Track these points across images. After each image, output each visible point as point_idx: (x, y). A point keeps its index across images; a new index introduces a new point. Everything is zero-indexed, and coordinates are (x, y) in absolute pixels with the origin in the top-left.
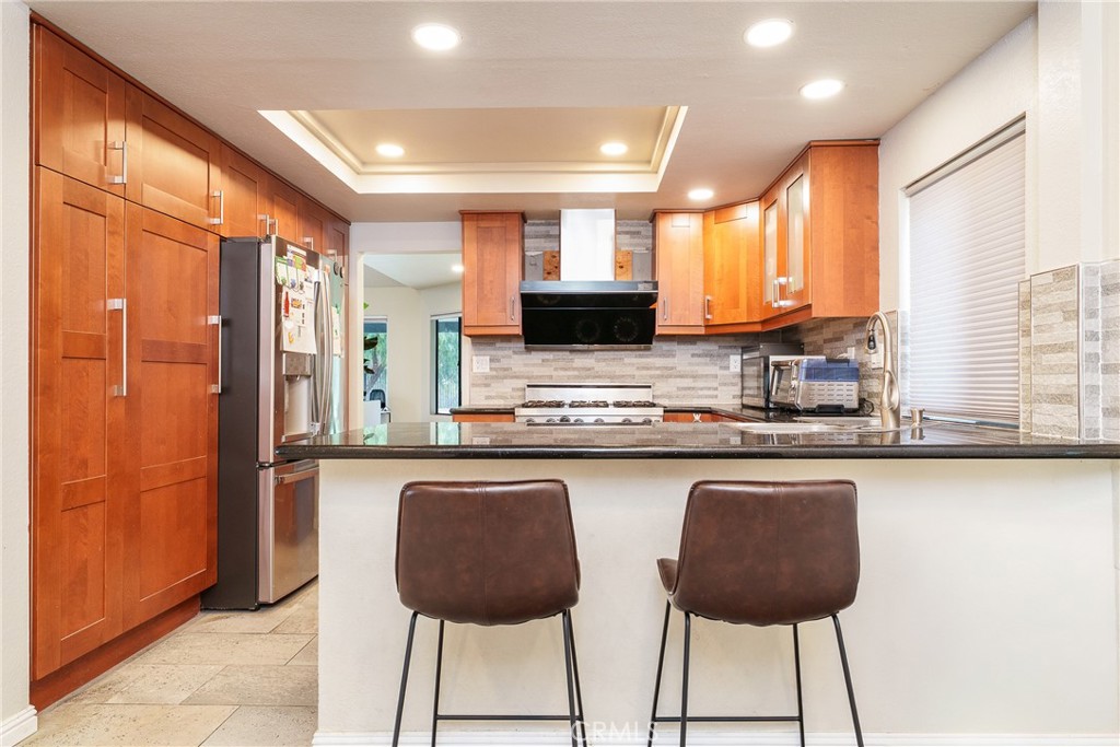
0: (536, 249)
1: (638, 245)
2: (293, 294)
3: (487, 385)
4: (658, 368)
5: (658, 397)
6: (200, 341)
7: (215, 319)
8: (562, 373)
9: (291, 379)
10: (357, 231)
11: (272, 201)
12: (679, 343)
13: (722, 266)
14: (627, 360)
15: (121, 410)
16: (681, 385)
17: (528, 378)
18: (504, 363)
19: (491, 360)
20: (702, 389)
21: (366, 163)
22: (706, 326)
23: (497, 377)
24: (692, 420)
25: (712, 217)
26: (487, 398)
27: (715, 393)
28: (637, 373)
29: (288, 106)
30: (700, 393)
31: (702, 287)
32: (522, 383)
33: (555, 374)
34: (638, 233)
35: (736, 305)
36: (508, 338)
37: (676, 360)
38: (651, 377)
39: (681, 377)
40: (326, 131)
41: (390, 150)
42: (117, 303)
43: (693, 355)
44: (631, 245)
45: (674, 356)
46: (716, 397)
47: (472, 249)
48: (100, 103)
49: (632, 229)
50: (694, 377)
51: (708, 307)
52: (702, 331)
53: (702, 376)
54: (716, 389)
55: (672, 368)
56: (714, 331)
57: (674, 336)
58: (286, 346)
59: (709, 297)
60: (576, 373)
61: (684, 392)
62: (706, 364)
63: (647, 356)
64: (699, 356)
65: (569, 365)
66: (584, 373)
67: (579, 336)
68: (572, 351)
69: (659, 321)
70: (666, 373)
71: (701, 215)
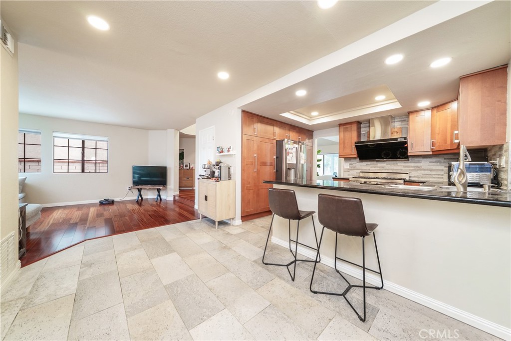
0: (365, 131)
1: (405, 124)
2: (289, 151)
3: (349, 172)
4: (412, 167)
5: (412, 177)
6: (272, 161)
7: (275, 157)
8: (373, 168)
9: (289, 169)
10: (315, 133)
11: (290, 130)
12: (423, 158)
13: (439, 128)
14: (398, 164)
15: (256, 174)
16: (424, 173)
17: (361, 169)
18: (354, 165)
19: (350, 165)
20: (435, 175)
21: (311, 118)
22: (433, 151)
23: (351, 169)
24: (419, 185)
25: (435, 110)
26: (349, 175)
27: (442, 176)
28: (403, 169)
29: (288, 111)
30: (434, 176)
31: (430, 137)
32: (359, 171)
33: (370, 168)
34: (405, 120)
35: (446, 143)
36: (354, 158)
37: (422, 164)
38: (410, 170)
39: (424, 170)
40: (298, 113)
41: (315, 114)
42: (255, 155)
43: (430, 162)
44: (401, 125)
45: (421, 163)
46: (443, 178)
47: (342, 134)
48: (253, 121)
49: (403, 119)
50: (431, 170)
51: (433, 144)
52: (431, 153)
53: (435, 170)
54: (443, 175)
55: (420, 167)
56: (435, 153)
57: (421, 155)
58: (288, 162)
59: (433, 141)
60: (379, 168)
61: (425, 176)
62: (438, 165)
63: (408, 163)
64: (433, 162)
65: (375, 166)
66: (381, 168)
67: (383, 156)
68: (377, 161)
69: (409, 150)
70: (417, 168)
71: (431, 110)
